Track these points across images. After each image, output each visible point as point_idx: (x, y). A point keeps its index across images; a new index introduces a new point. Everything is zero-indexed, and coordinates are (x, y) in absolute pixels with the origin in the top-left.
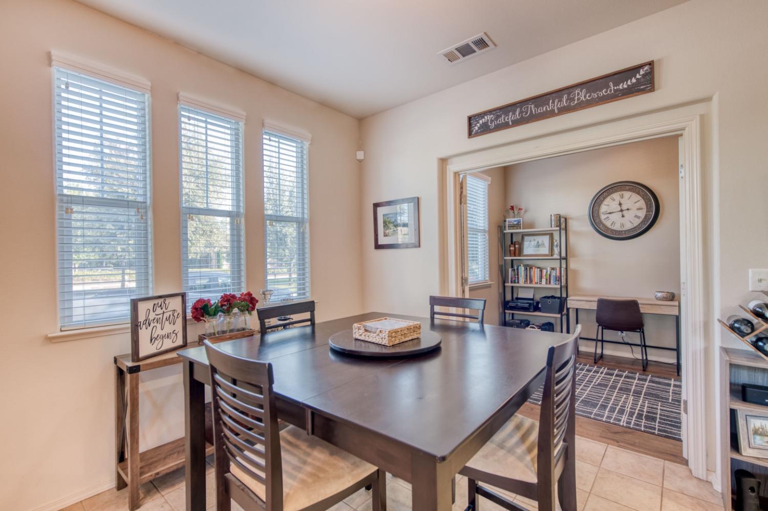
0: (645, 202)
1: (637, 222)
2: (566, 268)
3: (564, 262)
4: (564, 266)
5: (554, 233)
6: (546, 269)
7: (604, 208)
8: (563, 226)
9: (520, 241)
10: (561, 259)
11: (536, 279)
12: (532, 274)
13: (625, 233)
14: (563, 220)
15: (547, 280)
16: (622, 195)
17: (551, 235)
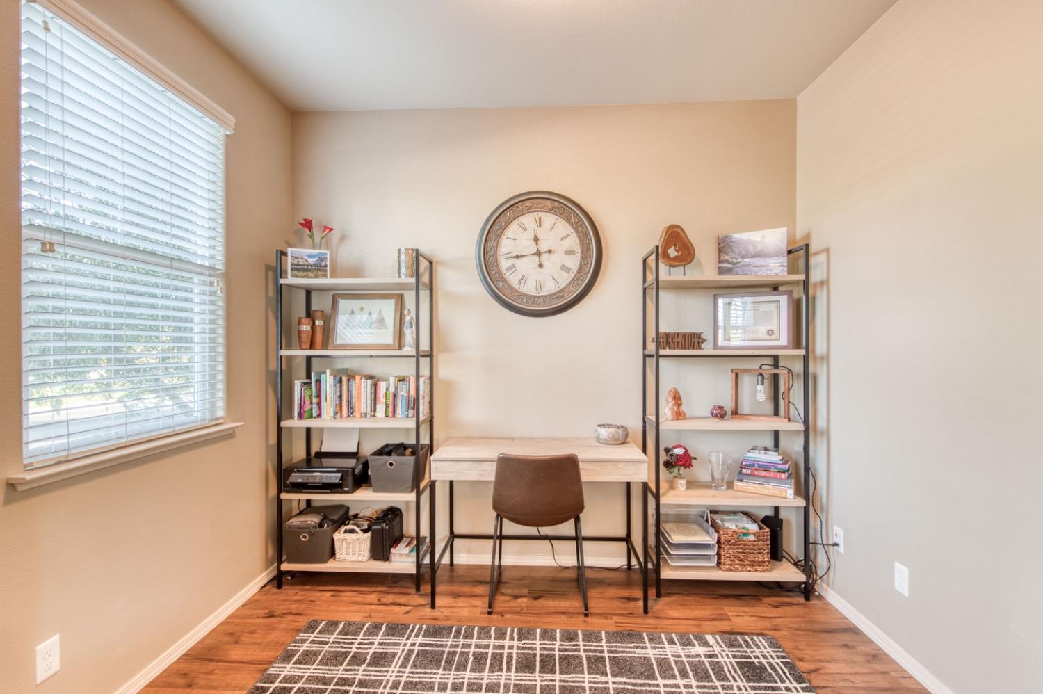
0: (579, 237)
1: (565, 279)
2: (431, 378)
3: (425, 363)
4: (425, 371)
5: (406, 293)
6: (387, 380)
7: (506, 245)
8: (425, 279)
9: (328, 310)
10: (419, 355)
11: (363, 406)
12: (354, 393)
13: (544, 302)
14: (424, 264)
15: (387, 406)
16: (540, 219)
17: (400, 299)
